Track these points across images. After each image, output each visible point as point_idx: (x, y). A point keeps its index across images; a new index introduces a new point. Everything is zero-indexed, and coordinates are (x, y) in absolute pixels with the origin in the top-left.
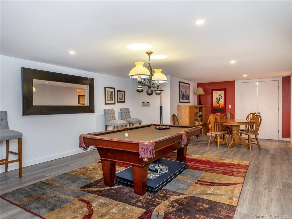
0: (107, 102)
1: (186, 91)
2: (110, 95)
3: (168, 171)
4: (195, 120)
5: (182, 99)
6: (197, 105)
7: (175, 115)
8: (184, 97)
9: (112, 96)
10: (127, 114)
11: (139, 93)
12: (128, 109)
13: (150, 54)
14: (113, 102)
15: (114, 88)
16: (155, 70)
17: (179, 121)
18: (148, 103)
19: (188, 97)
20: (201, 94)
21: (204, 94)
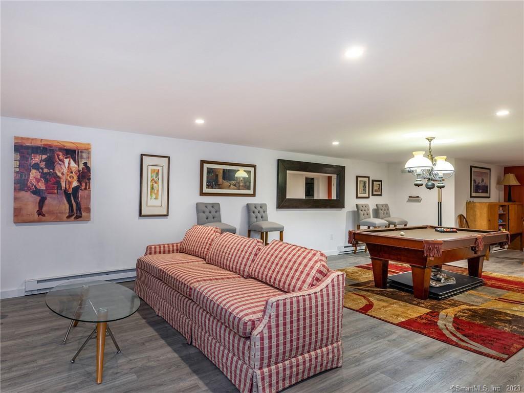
0: (359, 195)
1: (483, 181)
2: (363, 187)
3: (455, 283)
4: (500, 225)
5: (476, 192)
6: (505, 202)
7: (463, 216)
8: (480, 189)
9: (366, 188)
10: (385, 212)
11: (417, 187)
12: (386, 205)
13: (431, 140)
14: (366, 195)
15: (369, 177)
16: (436, 158)
17: (469, 224)
18: (418, 197)
19: (485, 189)
20: (512, 184)
21: (518, 184)
